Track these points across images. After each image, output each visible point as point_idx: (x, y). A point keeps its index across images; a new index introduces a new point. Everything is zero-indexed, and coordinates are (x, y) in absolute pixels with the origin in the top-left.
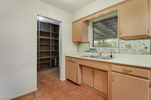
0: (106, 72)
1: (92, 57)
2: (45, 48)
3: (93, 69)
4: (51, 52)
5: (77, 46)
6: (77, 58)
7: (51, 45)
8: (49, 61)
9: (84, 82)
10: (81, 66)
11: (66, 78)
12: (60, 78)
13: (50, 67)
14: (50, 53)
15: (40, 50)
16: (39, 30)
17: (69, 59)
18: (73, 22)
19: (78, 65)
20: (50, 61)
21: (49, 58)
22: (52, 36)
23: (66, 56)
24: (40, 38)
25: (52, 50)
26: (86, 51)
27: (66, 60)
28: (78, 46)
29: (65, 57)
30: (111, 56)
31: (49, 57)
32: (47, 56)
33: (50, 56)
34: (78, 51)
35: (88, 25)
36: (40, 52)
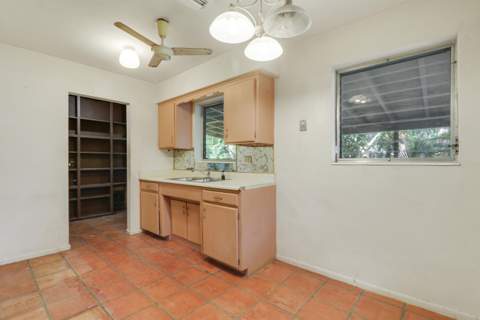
0: (197, 204)
1: (194, 179)
2: (98, 161)
3: (186, 201)
4: (112, 172)
5: (172, 159)
6: (159, 183)
7: (112, 153)
8: (107, 195)
9: (174, 232)
10: (168, 199)
11: (141, 228)
12: (126, 228)
13: (109, 210)
14: (109, 175)
15: (82, 167)
16: (79, 118)
17: (147, 186)
18: (159, 104)
19: (162, 199)
20: (111, 195)
21: (109, 188)
22: (115, 132)
23: (141, 181)
24: (82, 139)
25: (114, 166)
26: (188, 169)
27: (142, 190)
28: (174, 156)
29: (139, 183)
30: (223, 178)
31: (108, 184)
32: (101, 182)
33: (109, 181)
34: (174, 168)
35: (191, 111)
36: (82, 172)
